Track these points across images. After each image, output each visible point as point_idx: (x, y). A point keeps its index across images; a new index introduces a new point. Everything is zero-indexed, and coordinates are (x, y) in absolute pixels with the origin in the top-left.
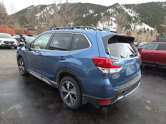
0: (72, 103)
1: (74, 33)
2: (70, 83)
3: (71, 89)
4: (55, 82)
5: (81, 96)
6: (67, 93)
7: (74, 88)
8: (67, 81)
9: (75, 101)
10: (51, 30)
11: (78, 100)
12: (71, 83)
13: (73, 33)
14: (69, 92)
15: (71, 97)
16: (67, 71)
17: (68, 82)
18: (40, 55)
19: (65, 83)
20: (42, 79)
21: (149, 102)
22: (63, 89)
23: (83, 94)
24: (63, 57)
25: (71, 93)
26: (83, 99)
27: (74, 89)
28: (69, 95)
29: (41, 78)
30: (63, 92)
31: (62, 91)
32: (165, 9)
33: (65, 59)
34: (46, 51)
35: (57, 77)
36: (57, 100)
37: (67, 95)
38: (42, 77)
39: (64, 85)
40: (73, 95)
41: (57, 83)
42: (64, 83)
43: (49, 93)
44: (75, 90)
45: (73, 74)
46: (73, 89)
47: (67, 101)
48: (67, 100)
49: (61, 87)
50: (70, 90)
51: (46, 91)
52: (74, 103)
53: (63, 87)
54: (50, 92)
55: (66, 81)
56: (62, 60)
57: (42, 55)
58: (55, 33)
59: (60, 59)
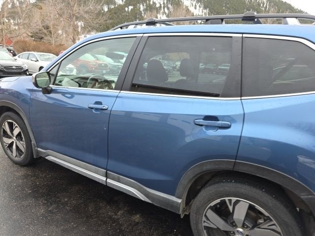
2: (251, 207)
4: (173, 194)
6: (228, 234)
7: (275, 222)
8: (234, 199)
12: (258, 207)
18: (97, 109)
19: (223, 202)
20: (109, 181)
22: (213, 220)
24: (214, 118)
30: (207, 228)
31: (204, 224)
33: (228, 127)
34: (120, 95)
35: (184, 182)
38: (107, 176)
39: (214, 208)
41: (180, 201)
42: (218, 201)
45: (276, 180)
46: (264, 226)
50: (244, 226)
53: (211, 214)
54: (137, 218)
55: (227, 199)
57: (109, 109)
58: (149, 37)
59: (202, 125)
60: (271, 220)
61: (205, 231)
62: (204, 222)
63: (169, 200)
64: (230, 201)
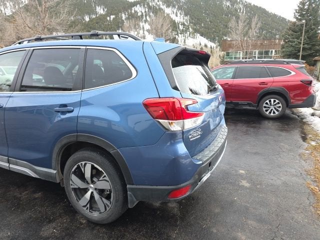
0: (102, 210)
1: (87, 47)
2: (93, 166)
3: (95, 179)
4: (50, 168)
5: (125, 191)
6: (86, 190)
7: (105, 174)
8: (83, 163)
9: (109, 204)
10: (20, 43)
11: (117, 201)
12: (96, 166)
13: (85, 47)
14: (92, 186)
15: (97, 196)
16: (81, 139)
17: (85, 164)
19: (79, 167)
20: (11, 166)
21: (243, 172)
22: (76, 182)
23: (128, 186)
25: (96, 189)
26: (131, 196)
27: (105, 176)
28: (92, 193)
29: (7, 165)
30: (75, 189)
31: (72, 187)
32: (228, 9)
33: (72, 111)
34: (12, 95)
35: (54, 156)
36: (61, 212)
37: (88, 195)
38: (9, 162)
39: (75, 173)
40: (101, 192)
41: (55, 172)
42: (76, 166)
43: (36, 199)
44: (107, 178)
46: (101, 179)
47: (87, 209)
48: (88, 206)
49: (69, 179)
50: (93, 182)
51: (24, 195)
52: (108, 209)
53: (74, 177)
55: (80, 163)
56: (63, 113)
57: (4, 107)
58: (34, 50)
59: (59, 112)
60: (103, 173)
61: (73, 192)
62: (72, 185)
63: (48, 172)
64: (82, 164)
